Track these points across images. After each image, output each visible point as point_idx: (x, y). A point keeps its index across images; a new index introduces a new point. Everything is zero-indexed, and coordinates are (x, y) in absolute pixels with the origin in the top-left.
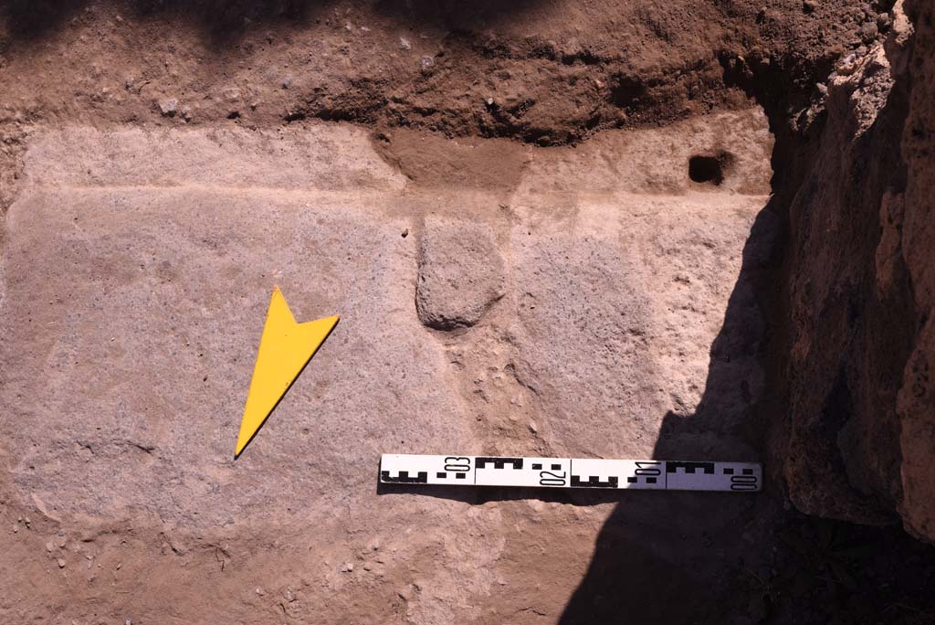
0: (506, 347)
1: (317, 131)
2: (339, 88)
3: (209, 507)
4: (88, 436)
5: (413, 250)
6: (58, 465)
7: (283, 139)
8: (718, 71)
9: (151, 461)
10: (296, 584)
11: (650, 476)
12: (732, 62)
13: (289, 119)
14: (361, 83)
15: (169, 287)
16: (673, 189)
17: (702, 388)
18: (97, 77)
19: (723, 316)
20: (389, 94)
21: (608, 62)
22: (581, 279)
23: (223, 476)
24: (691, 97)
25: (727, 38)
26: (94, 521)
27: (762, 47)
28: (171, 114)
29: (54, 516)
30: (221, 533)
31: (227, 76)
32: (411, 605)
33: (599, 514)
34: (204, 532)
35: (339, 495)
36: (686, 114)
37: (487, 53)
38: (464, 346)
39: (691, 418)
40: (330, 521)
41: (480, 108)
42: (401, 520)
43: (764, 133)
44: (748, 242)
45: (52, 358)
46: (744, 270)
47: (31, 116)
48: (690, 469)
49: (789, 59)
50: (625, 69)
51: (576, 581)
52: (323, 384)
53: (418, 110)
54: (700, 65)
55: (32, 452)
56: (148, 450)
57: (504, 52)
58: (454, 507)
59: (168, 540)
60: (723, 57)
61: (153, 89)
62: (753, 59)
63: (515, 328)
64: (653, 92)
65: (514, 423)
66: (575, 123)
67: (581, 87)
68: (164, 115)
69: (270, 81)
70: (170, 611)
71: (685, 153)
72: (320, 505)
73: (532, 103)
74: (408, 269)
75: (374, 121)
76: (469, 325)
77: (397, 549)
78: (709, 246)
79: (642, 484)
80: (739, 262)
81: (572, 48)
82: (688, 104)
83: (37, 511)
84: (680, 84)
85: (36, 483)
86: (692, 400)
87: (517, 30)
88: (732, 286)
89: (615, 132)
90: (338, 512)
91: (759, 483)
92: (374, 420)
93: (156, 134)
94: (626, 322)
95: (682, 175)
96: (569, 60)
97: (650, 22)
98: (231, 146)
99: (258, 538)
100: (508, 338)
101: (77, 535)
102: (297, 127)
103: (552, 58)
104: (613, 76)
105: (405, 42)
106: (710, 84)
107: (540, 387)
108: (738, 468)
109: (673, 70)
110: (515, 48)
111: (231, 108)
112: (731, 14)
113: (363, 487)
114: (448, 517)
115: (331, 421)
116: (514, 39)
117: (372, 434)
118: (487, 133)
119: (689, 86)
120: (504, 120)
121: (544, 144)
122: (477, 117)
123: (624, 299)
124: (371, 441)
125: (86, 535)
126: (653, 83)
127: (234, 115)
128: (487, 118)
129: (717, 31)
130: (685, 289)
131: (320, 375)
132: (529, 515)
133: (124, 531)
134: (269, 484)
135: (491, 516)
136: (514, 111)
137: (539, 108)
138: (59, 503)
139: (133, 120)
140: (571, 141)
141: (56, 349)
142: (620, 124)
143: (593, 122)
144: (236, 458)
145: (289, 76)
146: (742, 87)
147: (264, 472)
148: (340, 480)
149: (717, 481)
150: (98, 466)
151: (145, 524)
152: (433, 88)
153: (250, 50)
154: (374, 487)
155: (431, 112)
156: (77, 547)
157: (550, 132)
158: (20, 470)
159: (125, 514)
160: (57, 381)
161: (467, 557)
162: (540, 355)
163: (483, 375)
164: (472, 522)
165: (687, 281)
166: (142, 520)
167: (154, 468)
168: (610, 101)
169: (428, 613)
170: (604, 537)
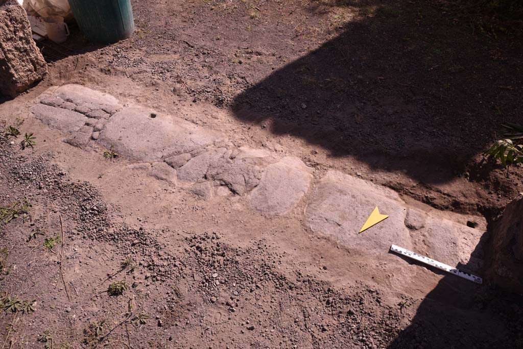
0: (423, 237)
1: (388, 189)
2: (394, 183)
3: (349, 241)
4: (327, 218)
5: (406, 213)
6: (319, 221)
7: (381, 188)
8: (476, 208)
9: (339, 227)
10: (365, 264)
11: (455, 271)
12: (480, 206)
13: (383, 185)
14: (400, 184)
15: (353, 199)
16: (463, 224)
17: (469, 260)
18: (346, 165)
19: (474, 248)
20: (405, 188)
21: (453, 197)
22: (443, 229)
23: (355, 236)
24: (469, 211)
25: (479, 202)
26: (322, 235)
27: (487, 205)
28: (359, 175)
29: (313, 230)
30: (350, 247)
31: (372, 174)
32: (391, 278)
33: (441, 277)
34: (346, 246)
35: (379, 250)
36: (468, 214)
37: (427, 188)
38: (414, 233)
39: (465, 265)
40: (375, 255)
41: (423, 196)
42: (393, 261)
43: (485, 222)
44: (482, 237)
45: (325, 202)
46: (480, 242)
47: (330, 167)
48: (465, 273)
49: (493, 208)
50: (456, 199)
51: (433, 288)
52: (382, 227)
53: (410, 192)
54: (472, 205)
55: (314, 217)
56: (339, 225)
57: (431, 189)
58: (405, 263)
59: (337, 244)
60: (478, 205)
61: (357, 171)
62: (484, 207)
63: (426, 234)
64: (461, 206)
65: (423, 251)
66: (443, 206)
67: (446, 200)
68: (357, 175)
69: (381, 177)
70: (333, 258)
71: (467, 220)
72: (374, 251)
73: (435, 199)
74: (404, 216)
75: (400, 192)
76: (416, 229)
77: (390, 266)
78: (472, 234)
79: (452, 272)
80: (479, 240)
81: (446, 192)
82: (468, 212)
83: (310, 228)
84: (468, 206)
85: (313, 223)
86: (466, 262)
87: (434, 186)
88: (477, 244)
89: (451, 212)
90: (378, 254)
91: (481, 282)
92: (391, 238)
93: (355, 178)
94: (452, 241)
95: (466, 223)
96: (444, 194)
97: (463, 193)
98: (369, 185)
99: (358, 252)
100: (424, 236)
101: (317, 236)
102: (383, 186)
103: (441, 193)
104: (453, 200)
105: (411, 180)
106: (474, 210)
107: (430, 246)
108: (477, 277)
109: (466, 203)
110: (433, 189)
111: (372, 179)
112: (481, 197)
113: (385, 250)
114: (403, 264)
115: (382, 235)
116: (433, 187)
117: (390, 240)
118: (423, 202)
119: (469, 208)
120: (428, 200)
121: (436, 208)
122: (422, 198)
123: (452, 236)
124: (390, 242)
125: (319, 237)
126: (462, 204)
127: (372, 180)
128: (425, 199)
129: (477, 199)
130: (466, 241)
131: (381, 225)
132: (423, 271)
133: (328, 239)
134: (364, 241)
135: (414, 267)
136: (431, 199)
137: (436, 200)
138: (315, 228)
139: (351, 174)
140: (442, 209)
141: (326, 201)
142: (452, 211)
143: (447, 208)
144: (359, 233)
145: (385, 178)
146: (481, 212)
147: (363, 239)
148: (380, 247)
149: (471, 278)
150: (327, 224)
151: (333, 240)
152: (414, 190)
153: (378, 171)
154: (388, 251)
155: (413, 194)
156: (316, 238)
157: (438, 205)
158: (309, 219)
159: (329, 236)
160: (324, 206)
161: (406, 273)
162: (431, 240)
163: (417, 240)
164: (409, 267)
165: (466, 239)
166: (333, 238)
167: (339, 229)
168: (451, 205)
169: (395, 282)
170: (441, 281)
